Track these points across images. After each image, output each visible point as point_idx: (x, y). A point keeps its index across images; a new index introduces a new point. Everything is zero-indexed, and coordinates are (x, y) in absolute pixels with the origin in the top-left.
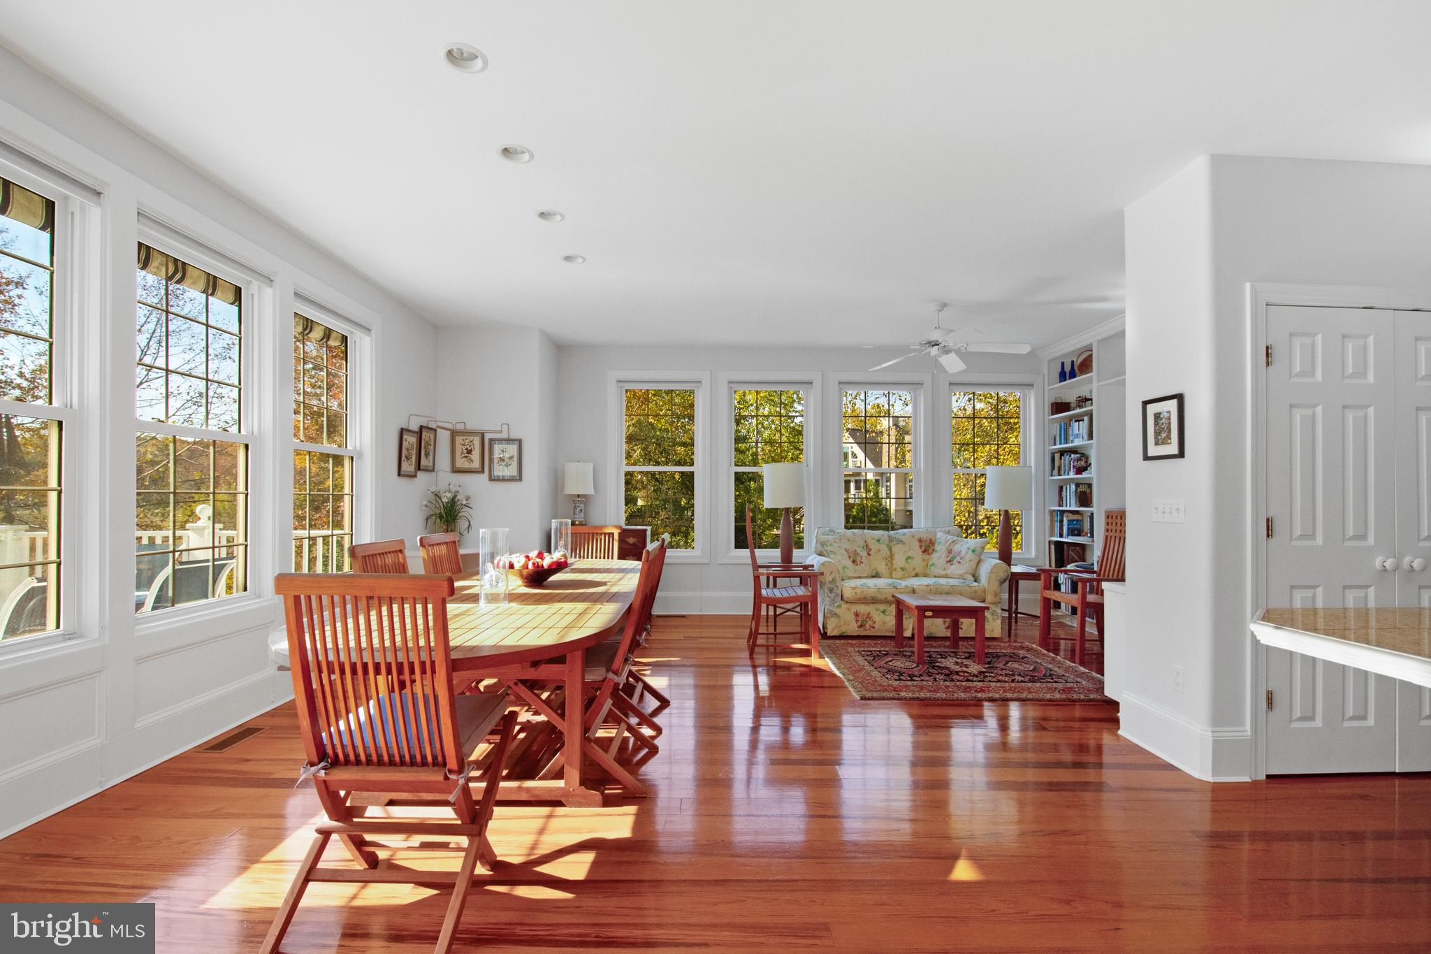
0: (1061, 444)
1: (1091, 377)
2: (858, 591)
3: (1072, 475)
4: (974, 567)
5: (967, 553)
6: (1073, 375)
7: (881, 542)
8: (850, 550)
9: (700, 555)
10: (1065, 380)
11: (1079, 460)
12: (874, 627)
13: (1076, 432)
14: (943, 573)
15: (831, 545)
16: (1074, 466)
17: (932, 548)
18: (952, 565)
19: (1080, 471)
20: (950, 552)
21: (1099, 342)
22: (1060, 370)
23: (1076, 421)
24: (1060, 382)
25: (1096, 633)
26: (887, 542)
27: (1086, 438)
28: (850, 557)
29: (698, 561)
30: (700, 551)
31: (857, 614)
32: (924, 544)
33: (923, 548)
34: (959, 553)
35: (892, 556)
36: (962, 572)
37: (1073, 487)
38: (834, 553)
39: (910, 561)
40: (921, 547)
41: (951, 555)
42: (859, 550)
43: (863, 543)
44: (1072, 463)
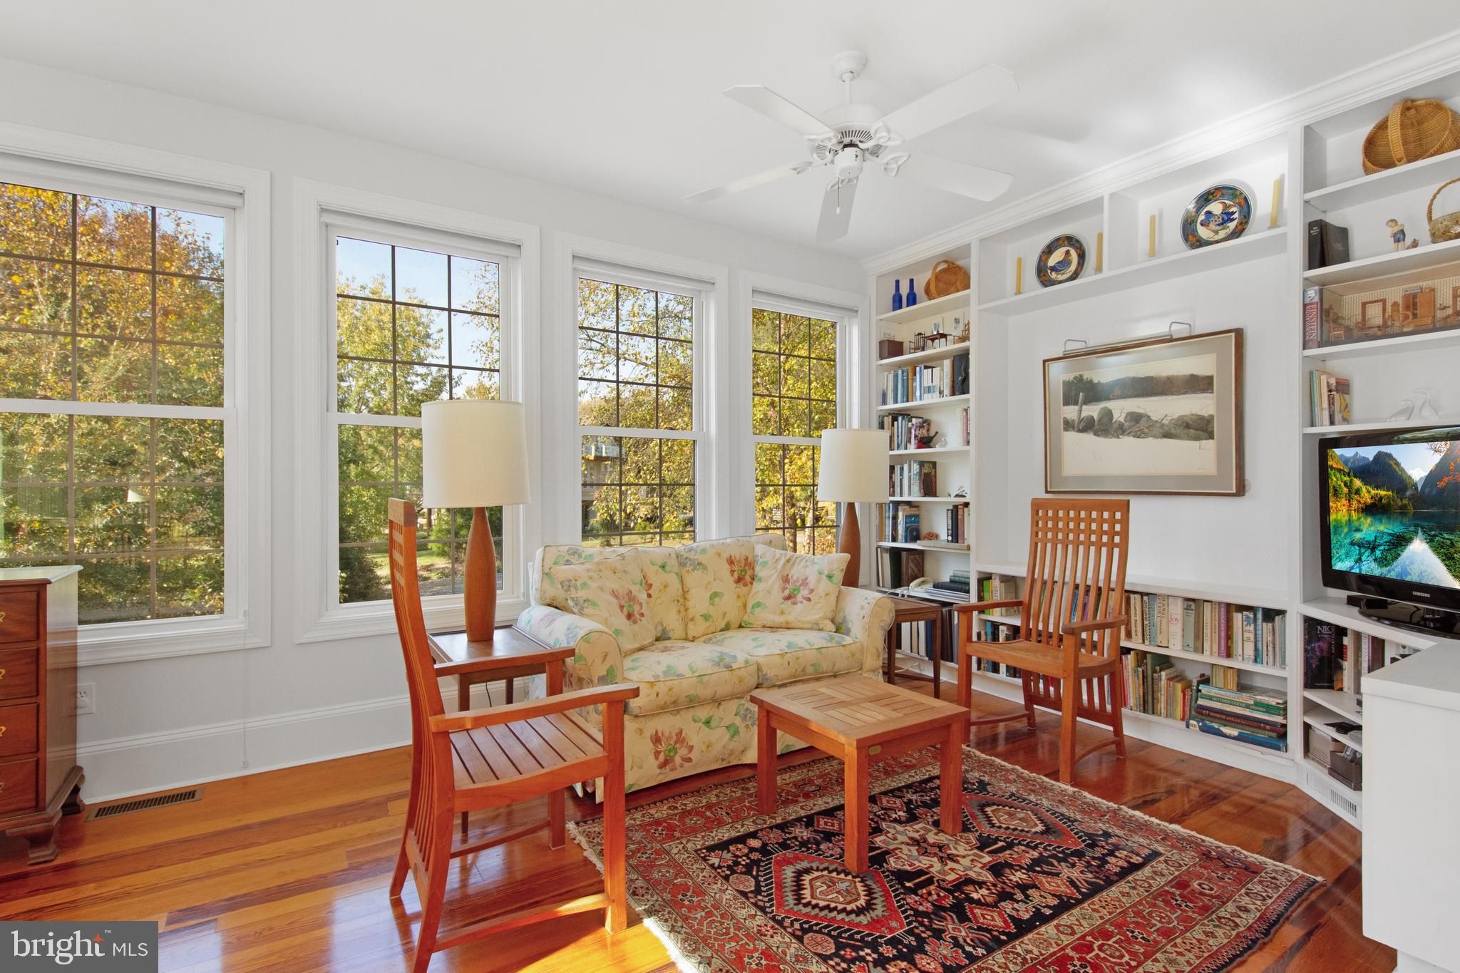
0: (896, 401)
1: (969, 296)
2: (661, 688)
3: (912, 449)
4: (834, 606)
5: (819, 581)
6: (912, 300)
7: (667, 568)
8: (621, 593)
9: (242, 627)
10: (900, 307)
11: (921, 427)
12: (689, 760)
13: (926, 383)
14: (780, 619)
15: (584, 585)
16: (916, 436)
17: (749, 572)
18: (794, 603)
19: (925, 442)
20: (786, 580)
21: (982, 240)
22: (893, 292)
23: (926, 367)
24: (894, 309)
25: (1022, 702)
26: (676, 569)
27: (947, 391)
28: (622, 607)
29: (238, 643)
30: (241, 617)
31: (657, 740)
32: (736, 568)
33: (736, 575)
34: (805, 583)
35: (685, 593)
36: (817, 617)
37: (916, 467)
38: (594, 604)
39: (717, 600)
40: (732, 572)
41: (790, 586)
42: (634, 589)
43: (639, 577)
44: (913, 431)
